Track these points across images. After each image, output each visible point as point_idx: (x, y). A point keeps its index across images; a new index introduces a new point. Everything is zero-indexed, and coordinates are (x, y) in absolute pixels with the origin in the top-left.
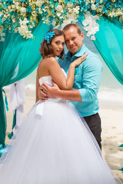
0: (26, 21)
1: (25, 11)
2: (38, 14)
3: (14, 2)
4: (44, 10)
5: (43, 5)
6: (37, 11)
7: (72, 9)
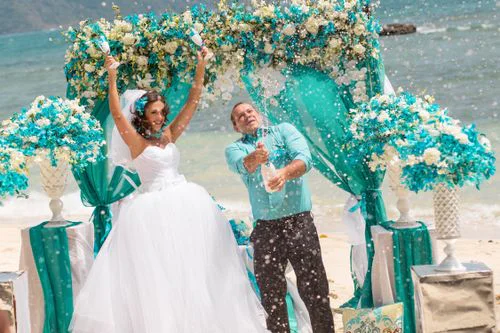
0: (149, 79)
2: (170, 66)
3: (124, 48)
4: (180, 58)
5: (177, 51)
6: (169, 61)
7: (231, 54)
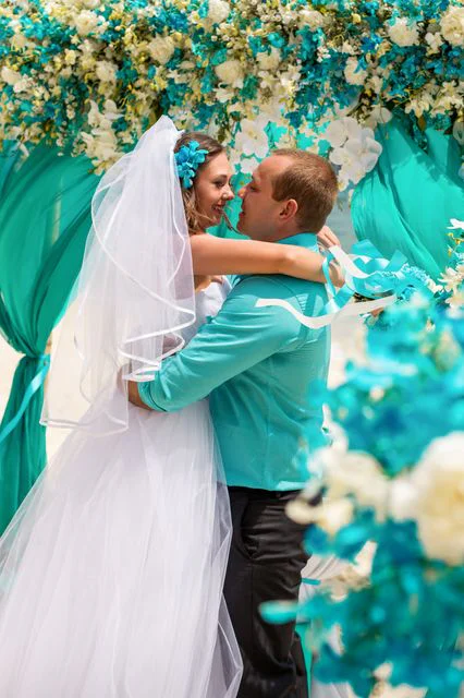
0: (112, 113)
1: (113, 78)
3: (75, 40)
4: (173, 74)
5: (173, 57)
7: (275, 76)
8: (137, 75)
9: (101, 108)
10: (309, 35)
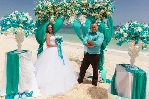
0: (53, 16)
1: (53, 12)
3: (48, 8)
5: (61, 10)
6: (59, 12)
8: (57, 12)
9: (52, 16)
10: (79, 7)
